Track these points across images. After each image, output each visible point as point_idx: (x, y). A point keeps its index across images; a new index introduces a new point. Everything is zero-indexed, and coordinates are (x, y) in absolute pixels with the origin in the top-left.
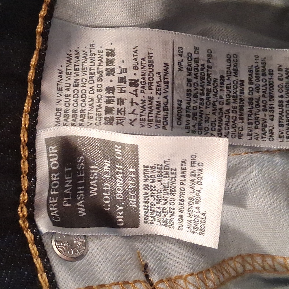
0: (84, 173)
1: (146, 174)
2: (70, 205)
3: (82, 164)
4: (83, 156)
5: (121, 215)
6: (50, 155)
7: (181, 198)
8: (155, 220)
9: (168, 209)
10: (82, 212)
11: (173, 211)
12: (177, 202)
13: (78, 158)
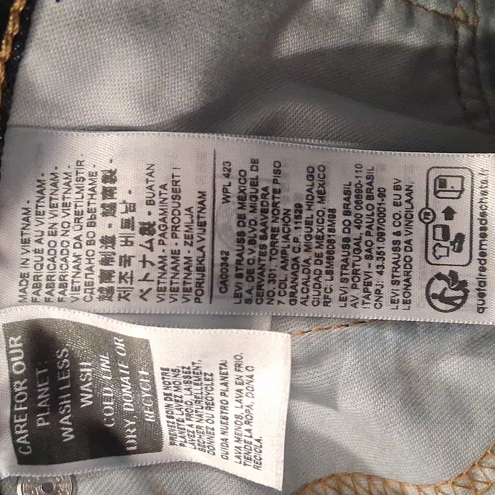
0: (69, 373)
1: (165, 380)
2: (47, 424)
3: (65, 360)
4: (67, 347)
5: (133, 434)
6: (12, 352)
7: (224, 415)
8: (185, 442)
9: (204, 428)
10: (68, 435)
11: (212, 431)
12: (217, 419)
13: (58, 352)
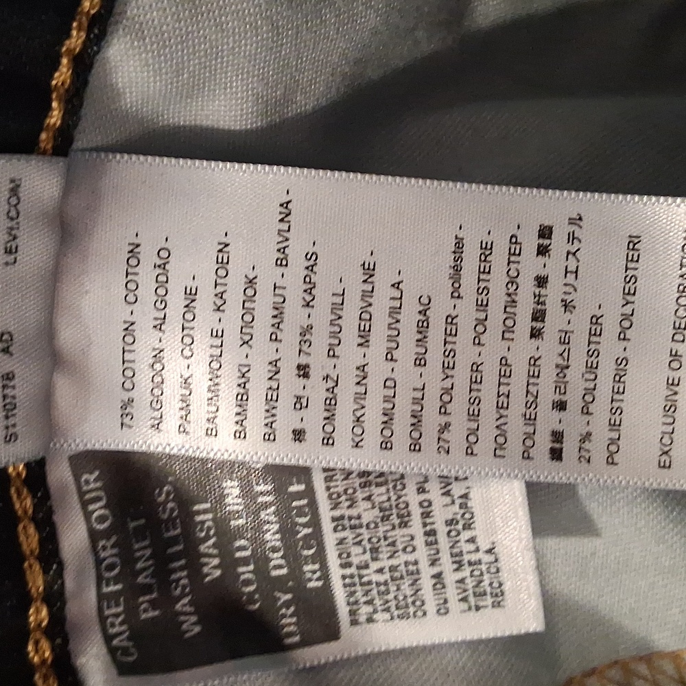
0: (179, 525)
1: (332, 490)
2: (157, 613)
3: (170, 505)
4: (170, 483)
5: (291, 616)
6: (87, 497)
7: (428, 528)
8: (375, 611)
9: (402, 568)
10: (191, 626)
11: (415, 568)
12: (420, 541)
13: (157, 491)
